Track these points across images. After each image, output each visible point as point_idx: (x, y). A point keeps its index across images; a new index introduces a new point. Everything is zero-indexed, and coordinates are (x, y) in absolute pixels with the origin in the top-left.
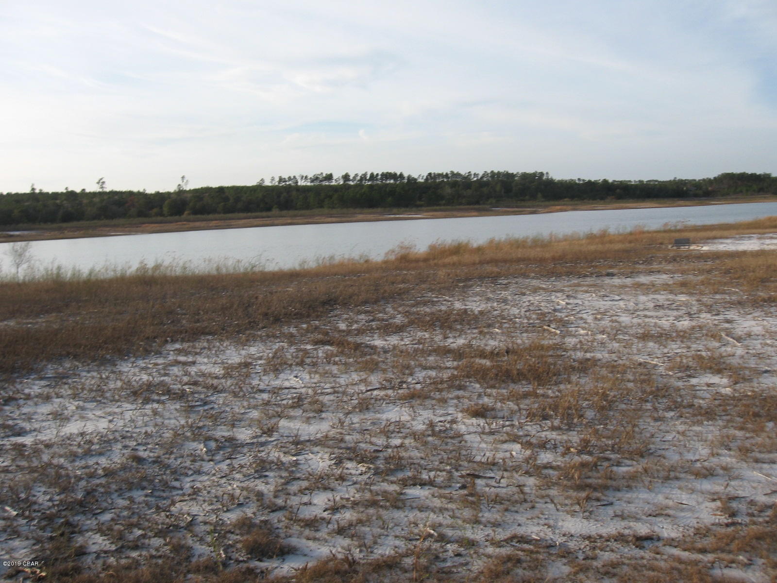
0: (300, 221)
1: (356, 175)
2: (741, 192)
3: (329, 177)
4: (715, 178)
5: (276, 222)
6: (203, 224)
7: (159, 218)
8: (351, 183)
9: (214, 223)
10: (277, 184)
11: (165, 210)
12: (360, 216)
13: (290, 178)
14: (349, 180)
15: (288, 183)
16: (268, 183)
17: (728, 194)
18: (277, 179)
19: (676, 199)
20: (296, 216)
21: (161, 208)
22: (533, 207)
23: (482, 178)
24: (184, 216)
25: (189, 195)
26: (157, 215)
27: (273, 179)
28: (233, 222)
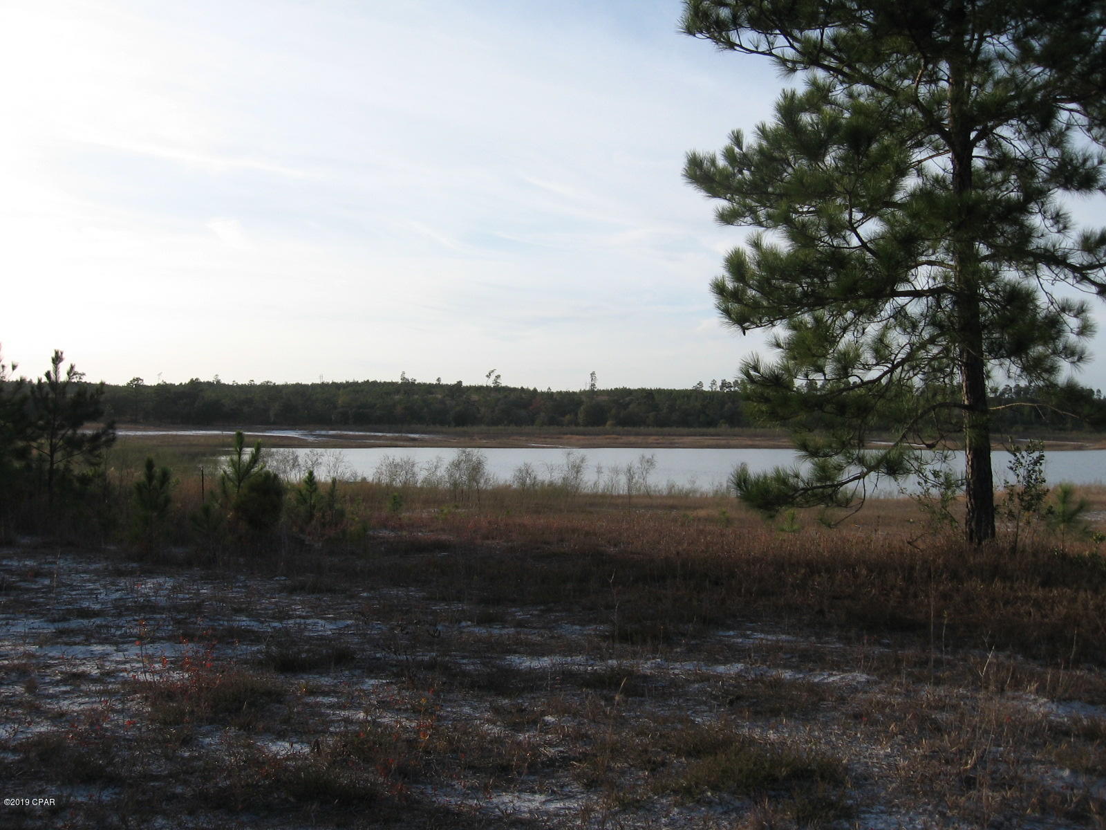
0: (763, 443)
5: (732, 442)
6: (640, 439)
7: (573, 428)
9: (651, 439)
10: (718, 389)
11: (581, 417)
15: (733, 389)
16: (706, 388)
18: (719, 383)
20: (756, 436)
21: (576, 414)
22: (1077, 440)
23: (1003, 393)
24: (608, 427)
25: (605, 398)
26: (570, 423)
27: (714, 383)
28: (677, 440)
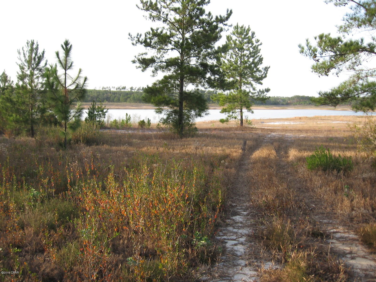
1: (136, 87)
2: (302, 104)
3: (124, 88)
4: (291, 97)
8: (133, 91)
12: (145, 107)
13: (107, 88)
14: (133, 89)
15: (106, 89)
17: (296, 105)
19: (273, 106)
22: (214, 106)
